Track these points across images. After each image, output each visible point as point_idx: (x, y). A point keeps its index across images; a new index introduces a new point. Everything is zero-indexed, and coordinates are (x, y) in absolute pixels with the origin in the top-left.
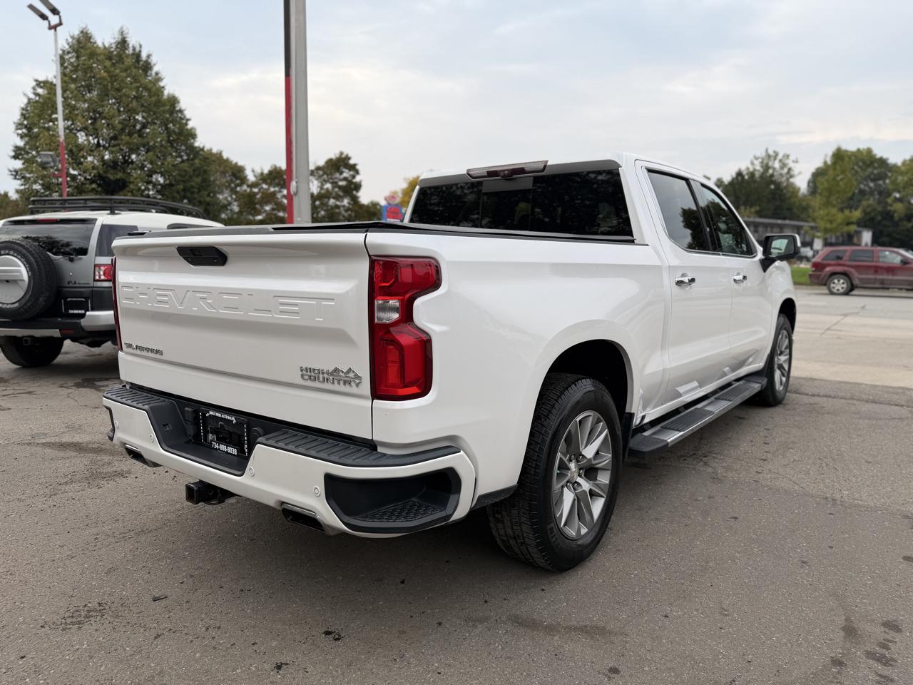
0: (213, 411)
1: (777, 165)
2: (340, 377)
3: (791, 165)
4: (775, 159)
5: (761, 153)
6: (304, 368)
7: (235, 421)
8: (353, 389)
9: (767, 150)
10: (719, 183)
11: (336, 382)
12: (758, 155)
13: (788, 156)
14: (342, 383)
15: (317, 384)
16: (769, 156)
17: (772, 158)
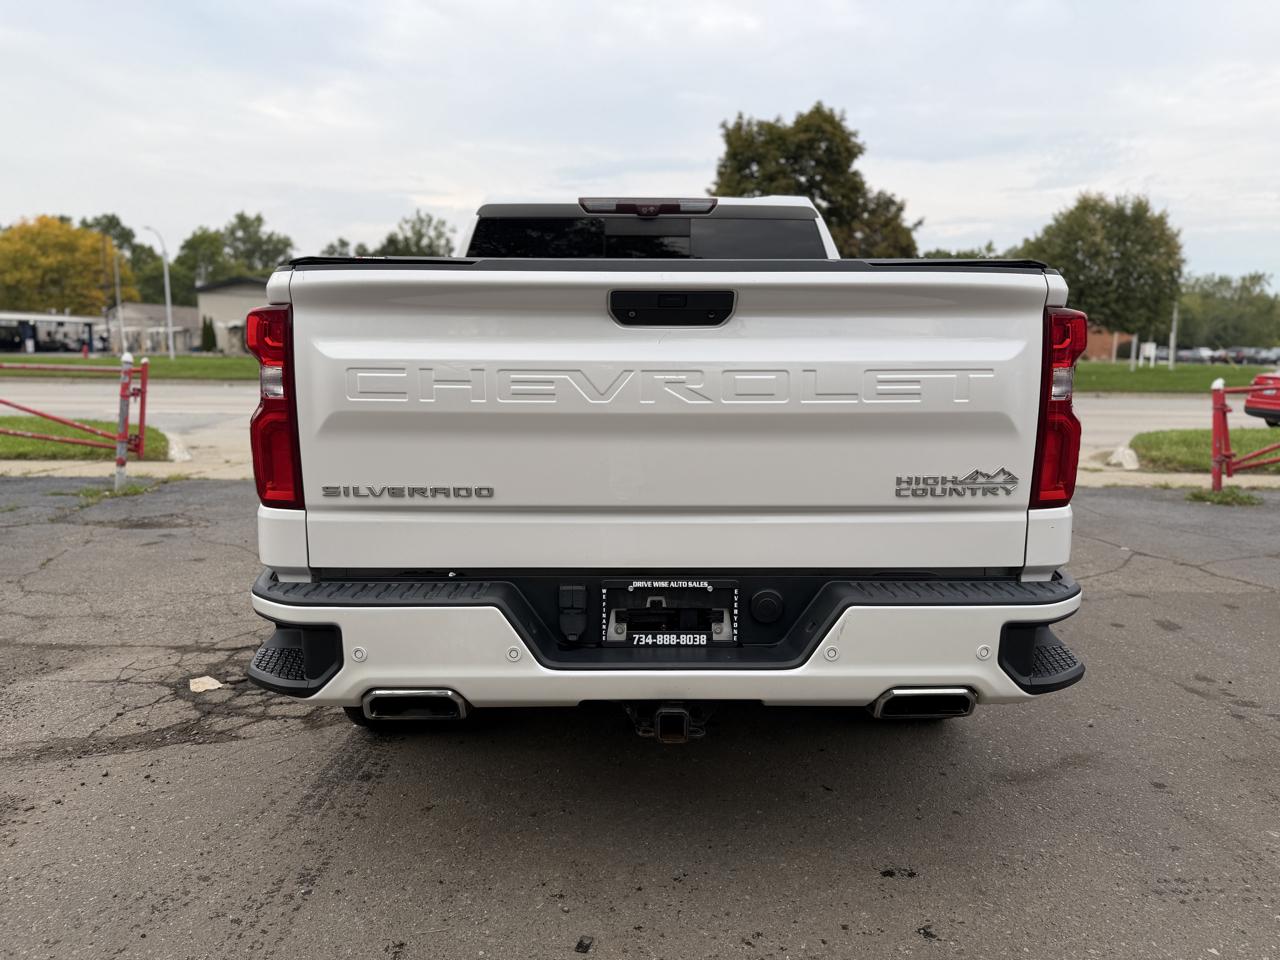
0: (638, 580)
1: (432, 233)
2: (982, 486)
3: (449, 234)
4: (429, 225)
5: (411, 215)
6: (905, 478)
7: (710, 589)
8: (1001, 498)
9: (418, 212)
10: (361, 251)
11: (968, 492)
12: (408, 217)
13: (443, 223)
14: (979, 493)
15: (929, 501)
16: (421, 221)
17: (425, 224)
